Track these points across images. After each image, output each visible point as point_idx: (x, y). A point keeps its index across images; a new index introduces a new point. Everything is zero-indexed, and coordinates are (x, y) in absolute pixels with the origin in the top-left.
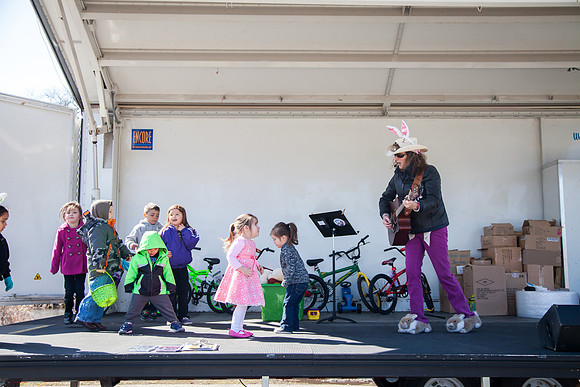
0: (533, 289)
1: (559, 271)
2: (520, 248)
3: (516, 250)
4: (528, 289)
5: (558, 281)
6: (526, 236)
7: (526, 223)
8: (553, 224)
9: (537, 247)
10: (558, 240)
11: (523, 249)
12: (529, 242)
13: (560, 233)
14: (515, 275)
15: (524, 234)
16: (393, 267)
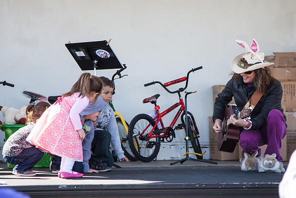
16: (156, 105)
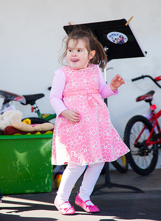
16: (151, 104)
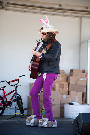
0: (72, 104)
1: (85, 95)
2: (68, 83)
3: (66, 84)
4: (70, 104)
5: (84, 100)
6: (71, 77)
7: (72, 71)
8: (84, 72)
9: (76, 83)
10: (85, 80)
11: (69, 84)
12: (72, 80)
13: (86, 76)
14: (65, 97)
15: (70, 76)
16: (4, 91)
